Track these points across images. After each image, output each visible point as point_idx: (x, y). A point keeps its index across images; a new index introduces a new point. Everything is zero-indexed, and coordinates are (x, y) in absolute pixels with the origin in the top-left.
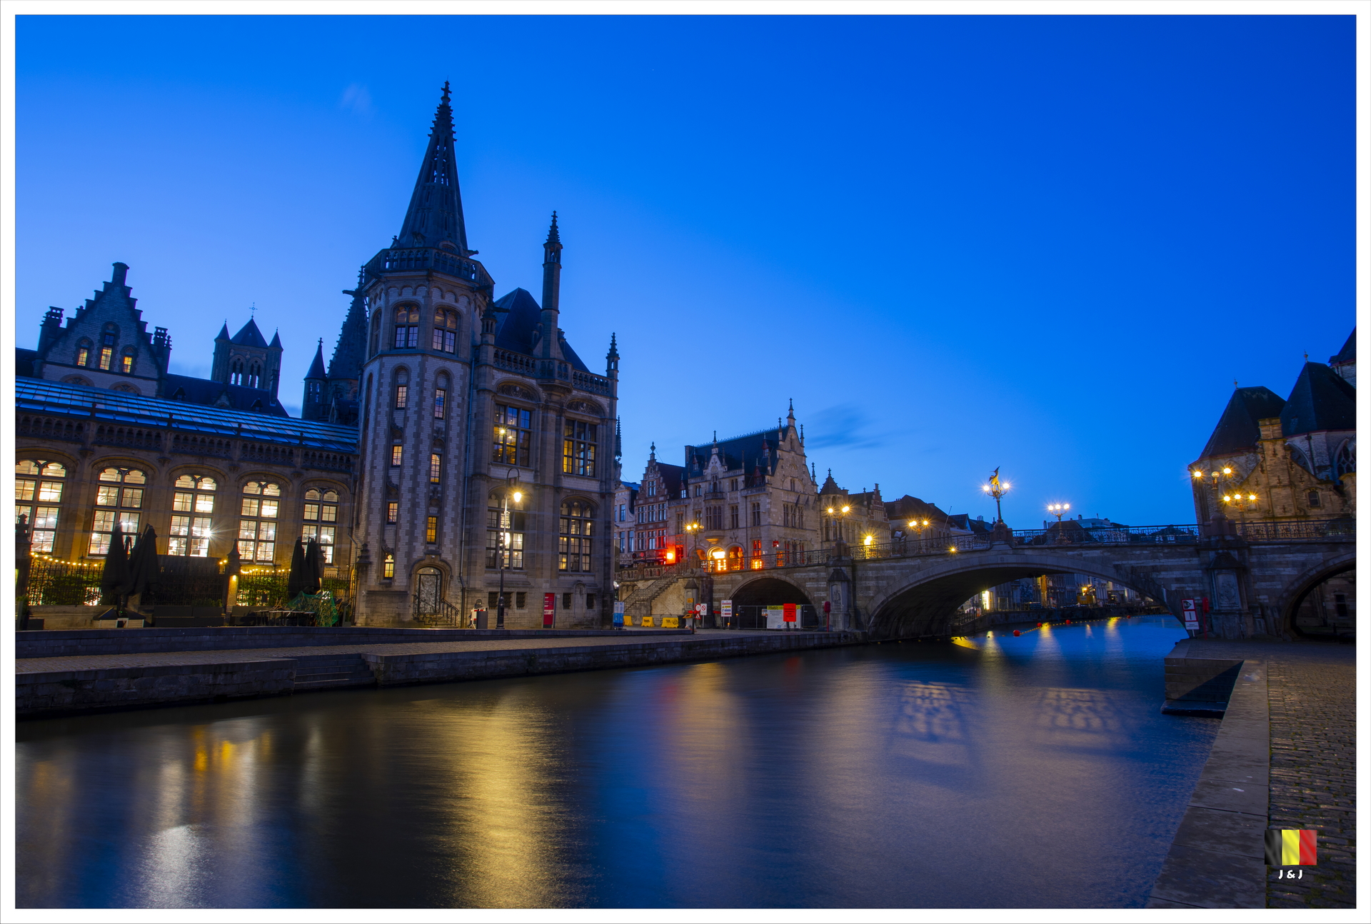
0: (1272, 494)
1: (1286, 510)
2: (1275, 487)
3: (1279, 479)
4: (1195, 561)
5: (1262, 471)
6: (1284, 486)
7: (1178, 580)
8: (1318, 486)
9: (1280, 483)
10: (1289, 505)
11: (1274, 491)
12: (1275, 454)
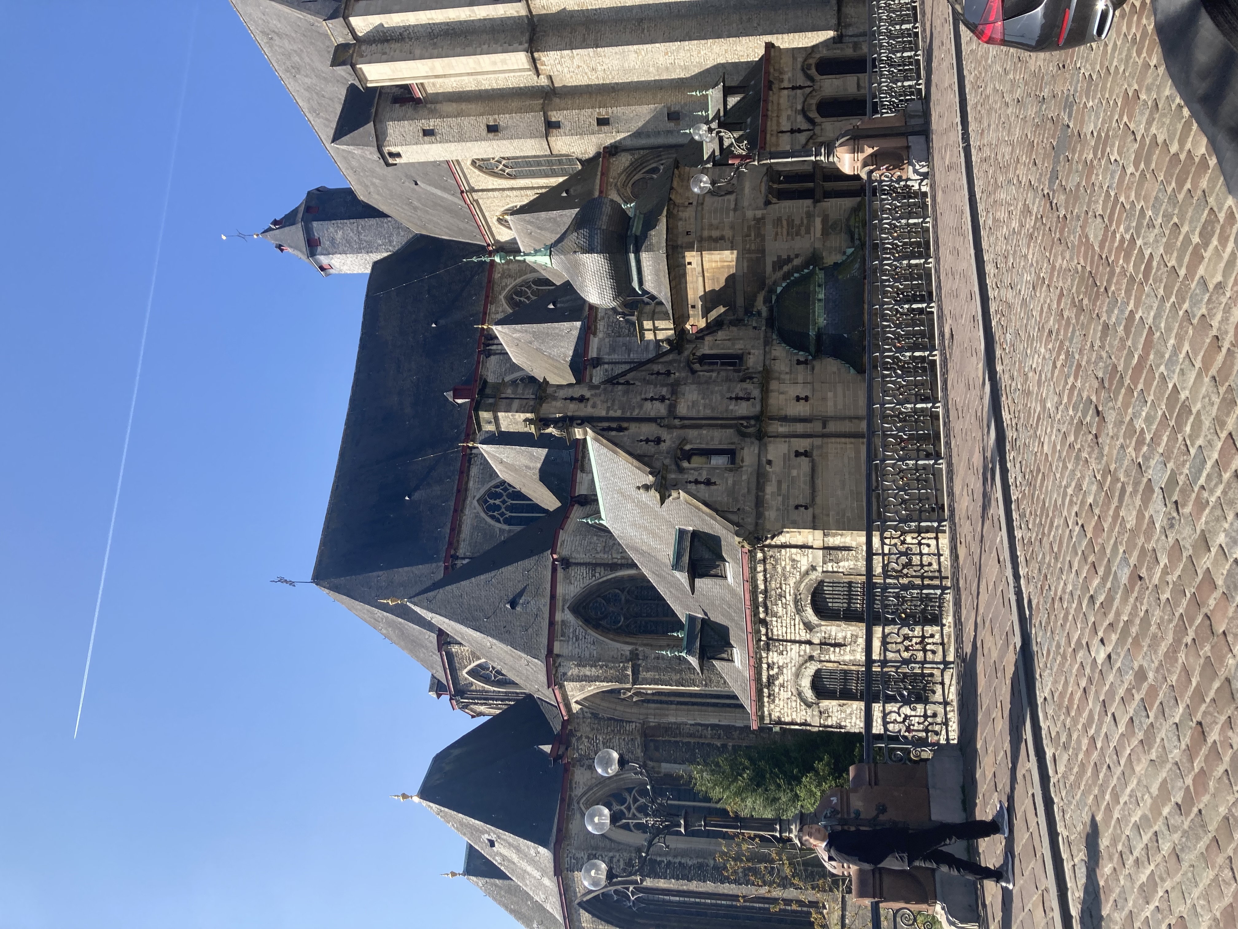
0: (693, 414)
1: (741, 395)
2: (672, 409)
3: (652, 399)
5: (620, 429)
6: (674, 392)
8: (686, 353)
9: (662, 399)
10: (729, 390)
11: (682, 409)
12: (582, 399)
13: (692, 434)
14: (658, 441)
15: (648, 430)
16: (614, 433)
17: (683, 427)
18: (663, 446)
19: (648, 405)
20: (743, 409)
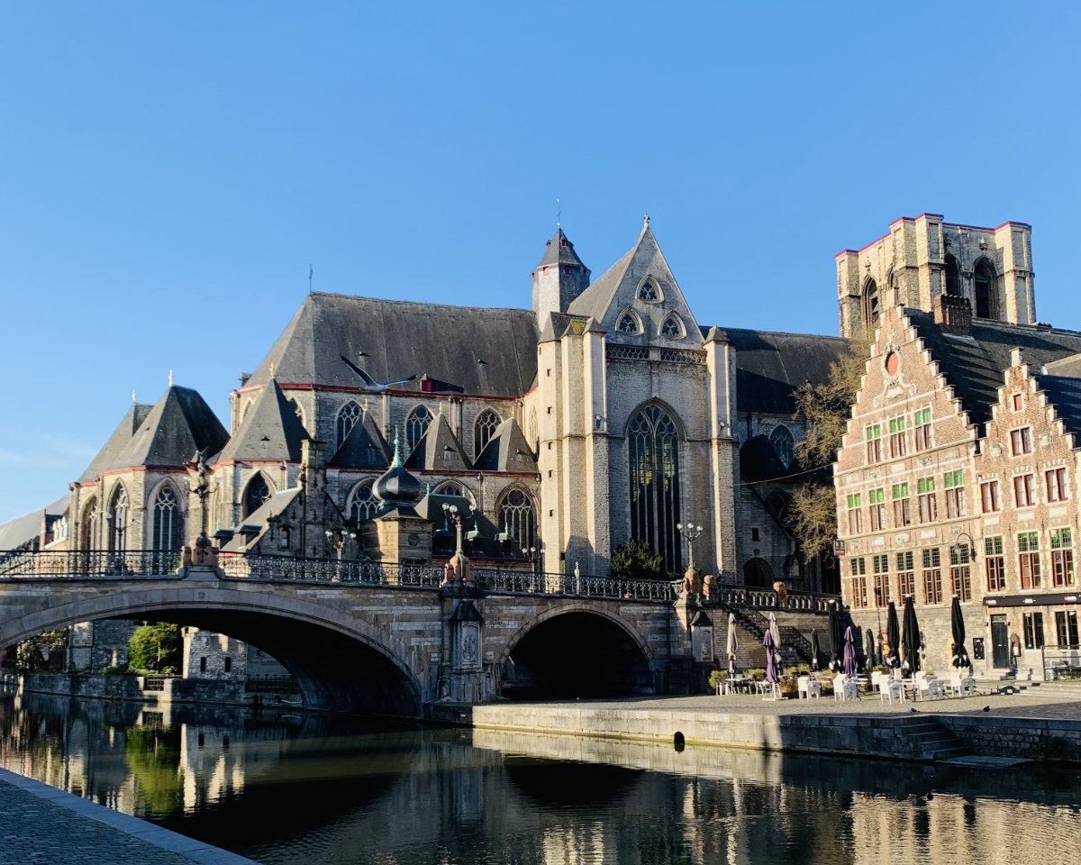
0: (307, 531)
2: (310, 523)
3: (316, 514)
4: (437, 609)
5: (301, 502)
6: (319, 524)
7: (419, 633)
9: (315, 518)
10: (319, 546)
11: (309, 527)
12: (315, 485)
13: (298, 531)
14: (294, 518)
15: (300, 513)
16: (298, 499)
17: (301, 528)
18: (291, 520)
19: (312, 513)
20: (309, 551)
